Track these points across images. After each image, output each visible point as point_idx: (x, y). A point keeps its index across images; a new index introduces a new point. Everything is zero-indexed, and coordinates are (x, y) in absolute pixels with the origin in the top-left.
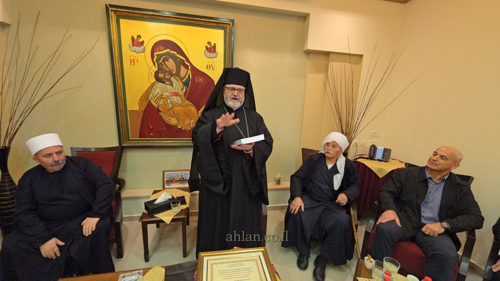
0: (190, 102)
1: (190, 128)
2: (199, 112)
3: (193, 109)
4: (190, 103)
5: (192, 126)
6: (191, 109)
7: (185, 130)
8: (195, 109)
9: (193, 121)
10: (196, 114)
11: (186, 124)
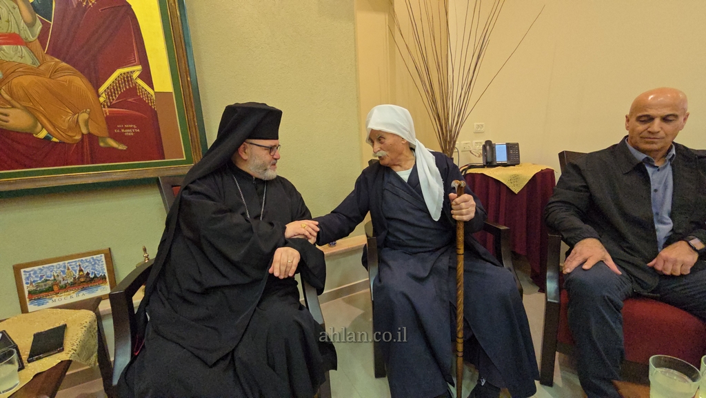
0: (64, 60)
1: (78, 137)
2: (102, 90)
3: (79, 82)
4: (64, 64)
5: (84, 131)
6: (70, 82)
7: (61, 143)
8: (85, 80)
9: (85, 116)
10: (90, 94)
11: (65, 126)
